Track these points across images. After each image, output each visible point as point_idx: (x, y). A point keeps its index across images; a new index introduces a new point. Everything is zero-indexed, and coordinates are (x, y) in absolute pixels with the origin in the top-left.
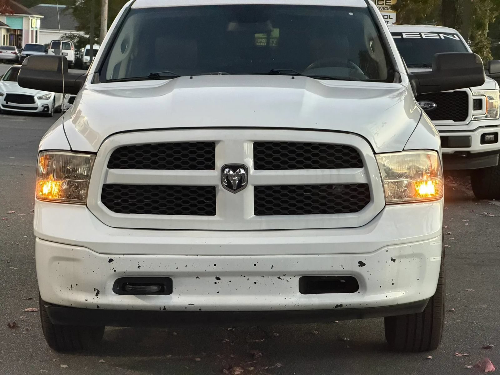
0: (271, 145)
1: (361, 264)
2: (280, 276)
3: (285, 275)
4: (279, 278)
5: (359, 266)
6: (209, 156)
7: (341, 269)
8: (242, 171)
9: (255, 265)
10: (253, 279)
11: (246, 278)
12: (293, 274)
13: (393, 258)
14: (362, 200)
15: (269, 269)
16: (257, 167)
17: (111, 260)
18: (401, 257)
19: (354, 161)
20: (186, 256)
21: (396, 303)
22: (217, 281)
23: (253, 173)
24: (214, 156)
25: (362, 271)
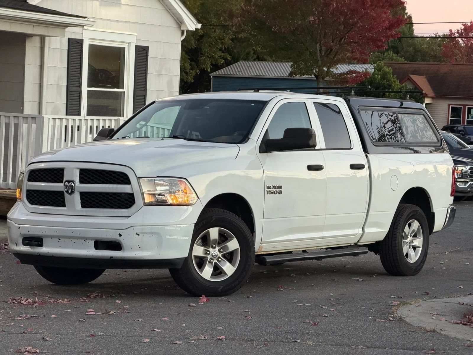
0: (87, 171)
1: (120, 235)
2: (85, 239)
3: (87, 239)
4: (85, 240)
5: (119, 236)
6: (61, 176)
7: (110, 237)
8: (73, 184)
9: (73, 233)
10: (74, 240)
11: (71, 240)
12: (91, 239)
13: (138, 233)
14: (131, 202)
15: (78, 235)
16: (81, 182)
17: (19, 228)
18: (143, 233)
19: (126, 181)
20: (50, 227)
21: (143, 259)
22: (59, 241)
23: (78, 185)
24: (63, 176)
25: (121, 239)
